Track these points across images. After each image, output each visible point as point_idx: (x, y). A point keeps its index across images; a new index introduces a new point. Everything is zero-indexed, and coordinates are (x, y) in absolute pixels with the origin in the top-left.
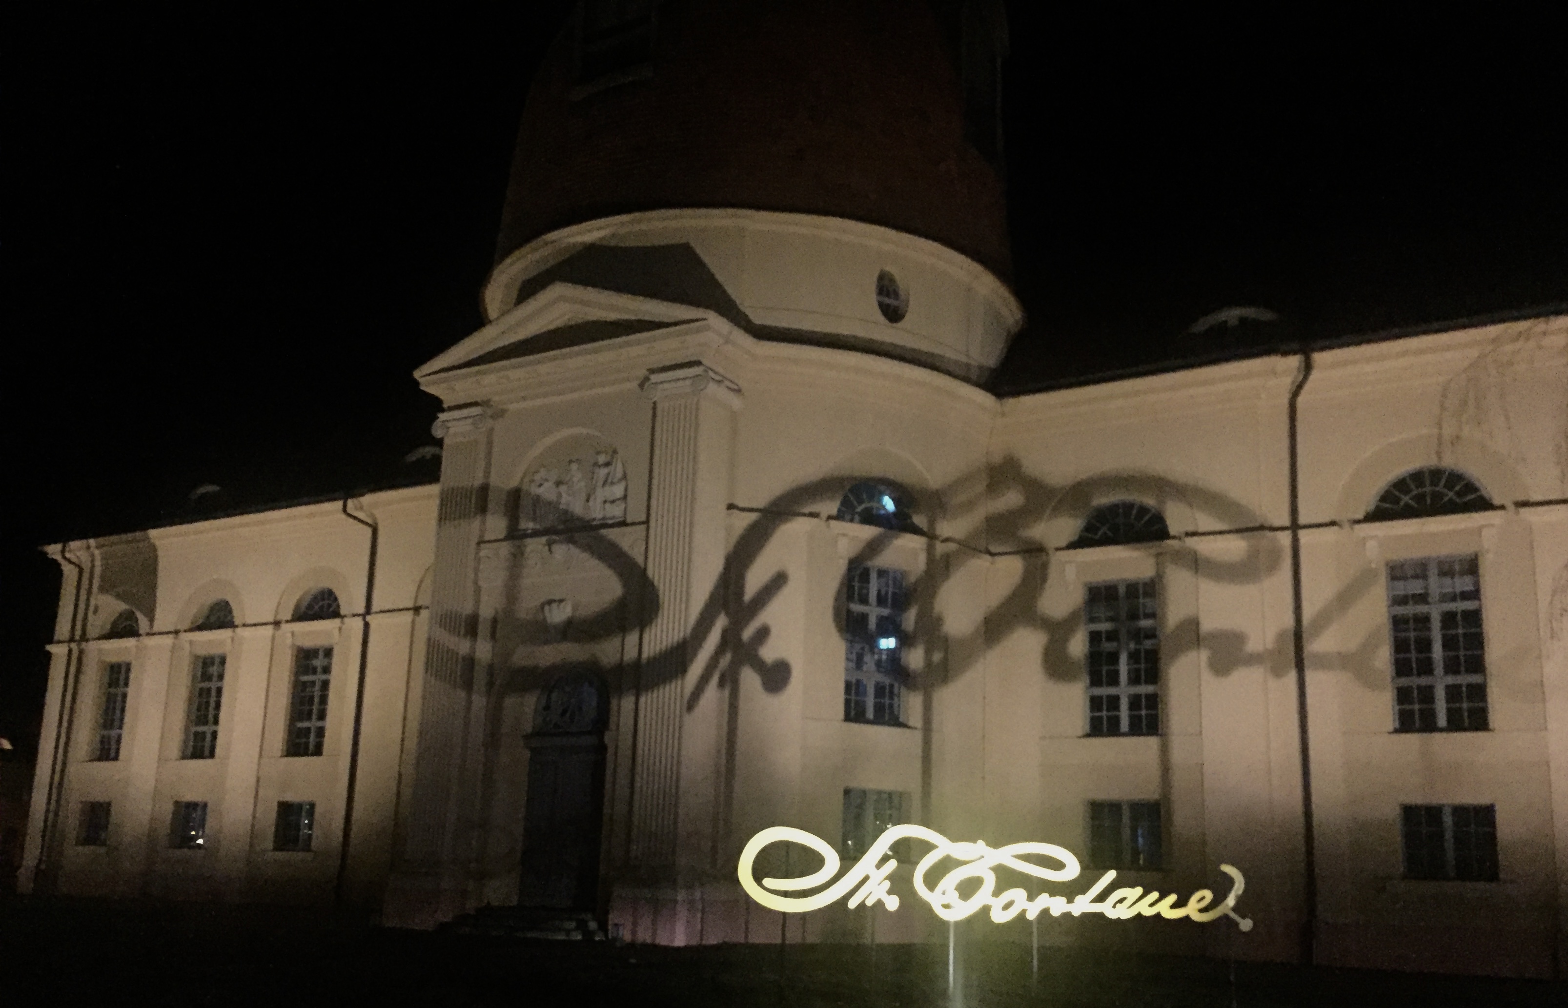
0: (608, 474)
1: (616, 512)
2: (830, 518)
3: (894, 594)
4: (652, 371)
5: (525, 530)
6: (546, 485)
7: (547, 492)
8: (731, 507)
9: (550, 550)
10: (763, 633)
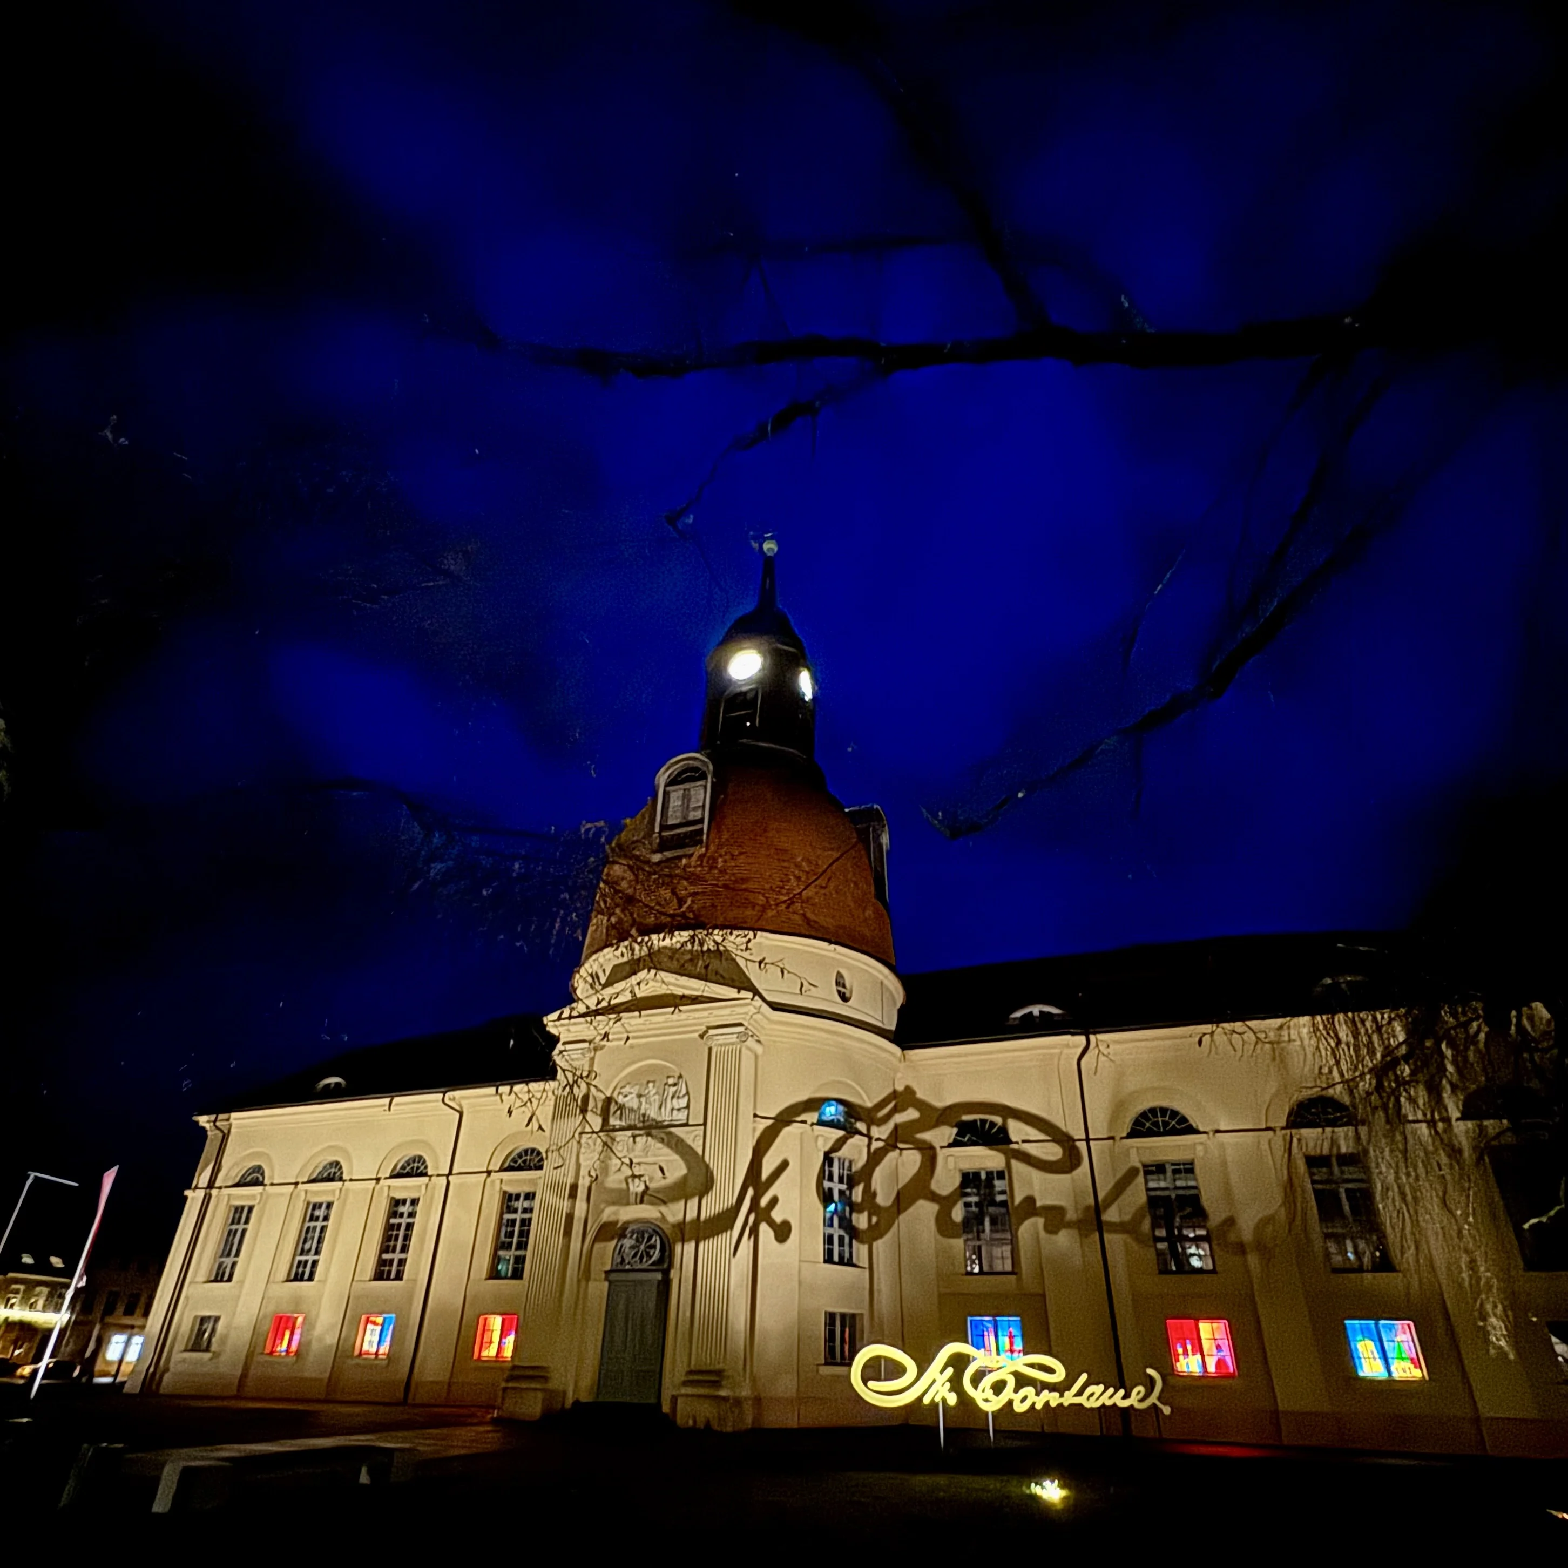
0: (676, 1092)
1: (681, 1116)
2: (813, 1124)
3: (848, 1175)
4: (709, 1028)
5: (614, 1126)
6: (630, 1097)
7: (631, 1101)
8: (755, 1116)
9: (634, 1142)
10: (774, 1201)
